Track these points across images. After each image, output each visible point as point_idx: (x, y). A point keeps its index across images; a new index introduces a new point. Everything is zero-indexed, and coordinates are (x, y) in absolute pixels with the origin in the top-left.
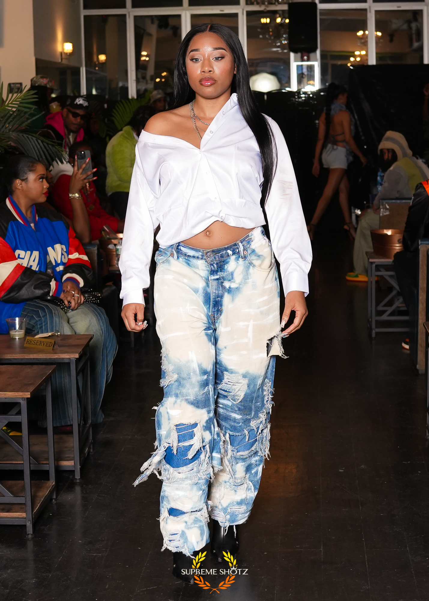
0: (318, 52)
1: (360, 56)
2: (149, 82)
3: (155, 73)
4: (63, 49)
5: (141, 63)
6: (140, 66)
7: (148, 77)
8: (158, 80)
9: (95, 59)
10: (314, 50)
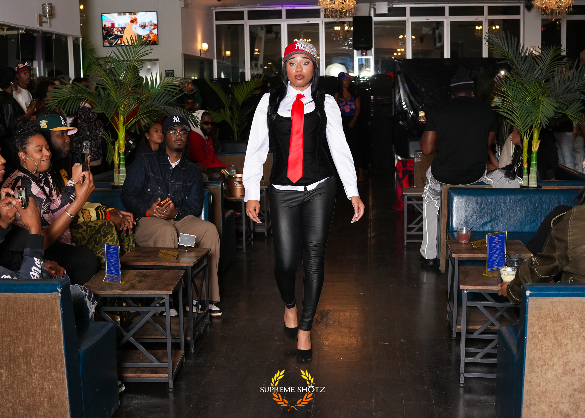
0: (373, 50)
1: (401, 52)
2: (260, 69)
3: (264, 63)
4: (202, 47)
5: (254, 56)
6: (253, 58)
7: (259, 66)
8: (266, 67)
9: (223, 54)
10: (370, 48)
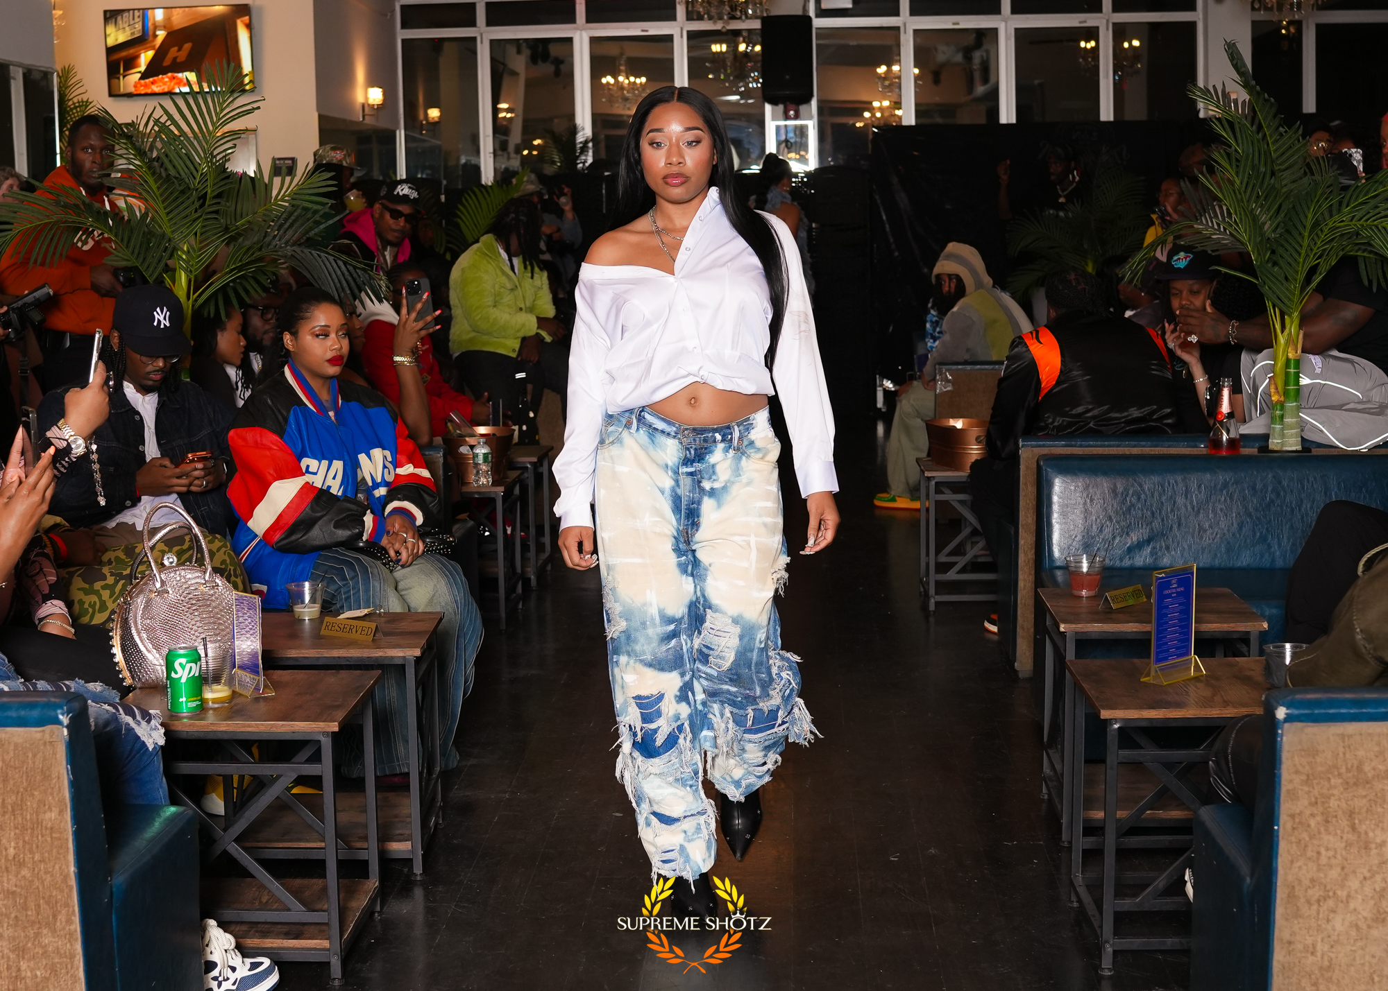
0: (814, 103)
1: (881, 109)
2: (513, 155)
3: (523, 141)
4: (367, 98)
5: (499, 121)
6: (500, 129)
7: (511, 148)
8: (525, 152)
9: (421, 117)
10: (807, 99)
